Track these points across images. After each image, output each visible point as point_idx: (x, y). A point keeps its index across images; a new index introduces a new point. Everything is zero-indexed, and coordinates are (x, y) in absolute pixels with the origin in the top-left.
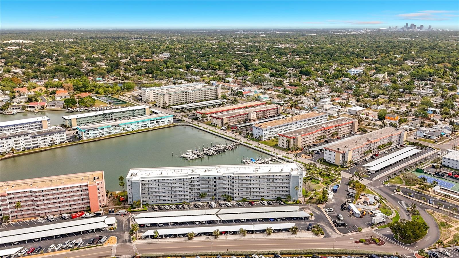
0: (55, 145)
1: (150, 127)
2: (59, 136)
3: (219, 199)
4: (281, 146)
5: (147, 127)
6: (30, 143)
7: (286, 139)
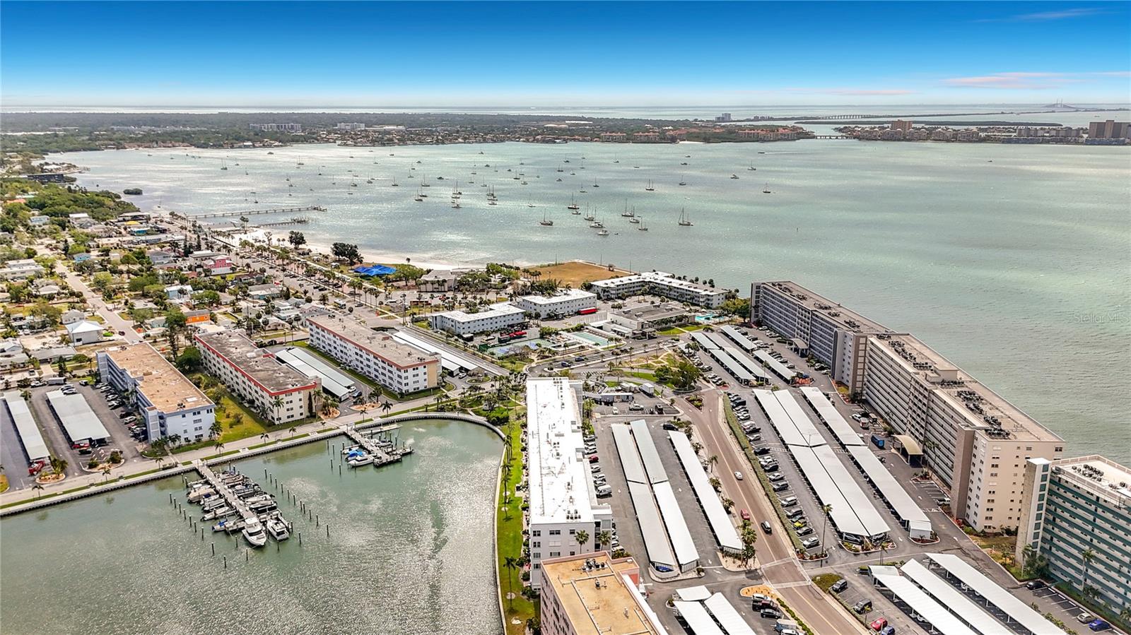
4: (285, 420)
7: (301, 396)
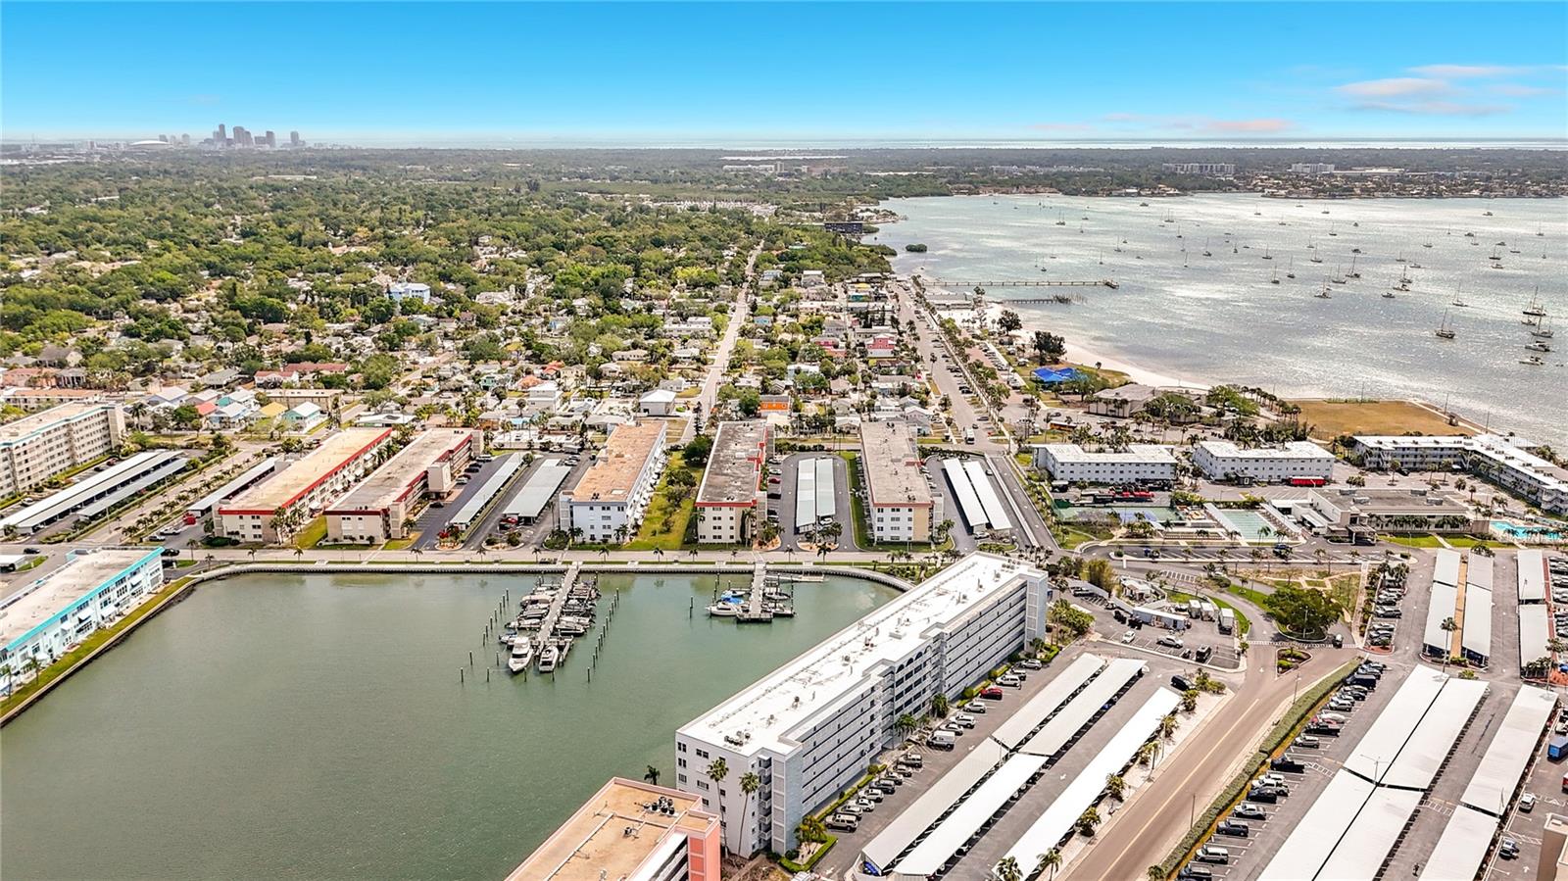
4: (709, 539)
5: (94, 626)
7: (733, 514)
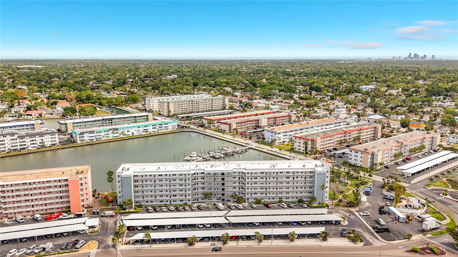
0: (45, 147)
1: (152, 132)
2: (50, 138)
3: (227, 201)
4: (297, 150)
6: (16, 144)
7: (304, 142)
